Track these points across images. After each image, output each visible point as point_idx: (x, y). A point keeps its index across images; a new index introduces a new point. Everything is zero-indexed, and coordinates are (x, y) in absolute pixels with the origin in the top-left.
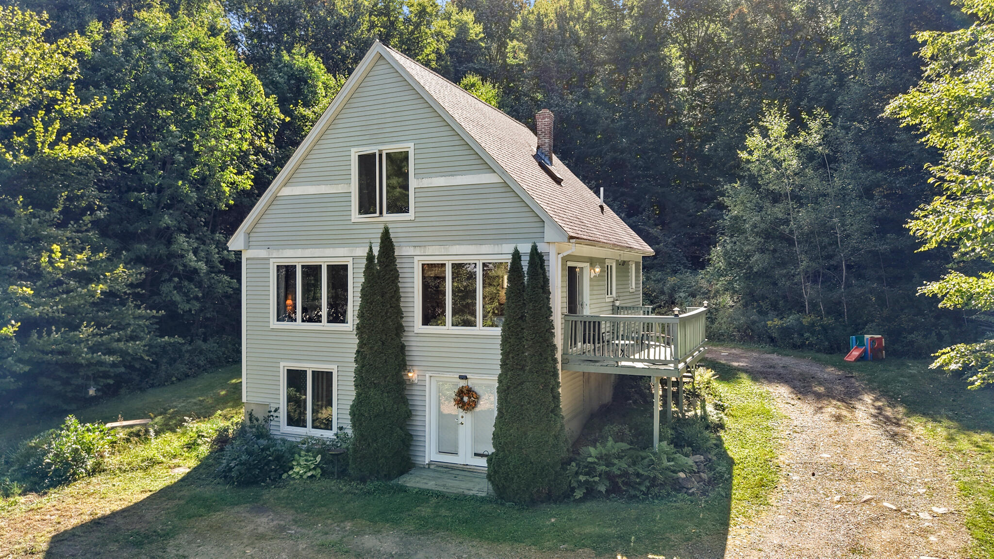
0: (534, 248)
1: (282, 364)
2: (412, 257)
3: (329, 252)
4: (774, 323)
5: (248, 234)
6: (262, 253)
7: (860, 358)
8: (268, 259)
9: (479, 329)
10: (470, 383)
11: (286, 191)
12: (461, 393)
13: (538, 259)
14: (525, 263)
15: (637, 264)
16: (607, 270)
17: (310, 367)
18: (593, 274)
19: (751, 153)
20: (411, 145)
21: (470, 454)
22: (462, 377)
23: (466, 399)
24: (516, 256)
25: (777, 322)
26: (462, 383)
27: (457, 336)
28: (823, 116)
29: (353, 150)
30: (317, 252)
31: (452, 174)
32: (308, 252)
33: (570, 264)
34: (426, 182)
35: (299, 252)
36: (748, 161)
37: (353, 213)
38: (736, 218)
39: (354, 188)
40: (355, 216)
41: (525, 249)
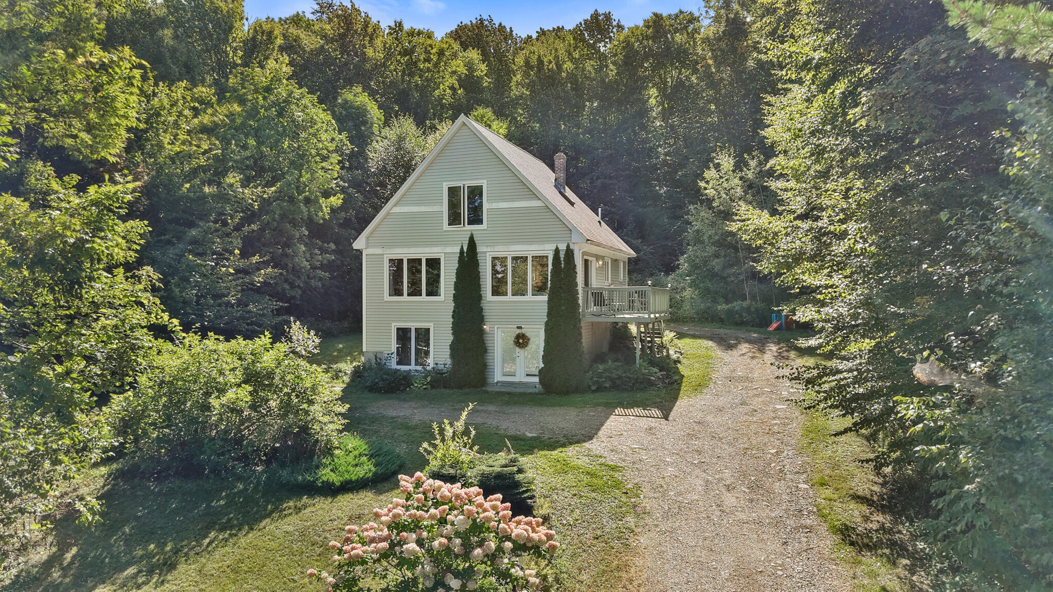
0: (568, 246)
1: (393, 324)
2: (485, 252)
3: (427, 250)
4: (722, 307)
5: (367, 238)
6: (378, 251)
7: (777, 329)
8: (383, 255)
9: (529, 297)
10: (523, 331)
11: (396, 210)
12: (519, 337)
13: (569, 253)
14: (562, 256)
15: (624, 262)
16: (606, 264)
17: (413, 325)
18: (598, 266)
19: (707, 182)
20: (485, 181)
21: (523, 374)
22: (518, 328)
23: (521, 341)
24: (557, 251)
25: (725, 307)
26: (518, 331)
27: (515, 302)
28: (758, 157)
29: (445, 184)
30: (419, 250)
31: (512, 200)
32: (413, 250)
33: (586, 257)
34: (495, 205)
35: (406, 250)
36: (705, 189)
37: (444, 225)
38: (698, 231)
39: (445, 208)
40: (446, 226)
41: (563, 247)
